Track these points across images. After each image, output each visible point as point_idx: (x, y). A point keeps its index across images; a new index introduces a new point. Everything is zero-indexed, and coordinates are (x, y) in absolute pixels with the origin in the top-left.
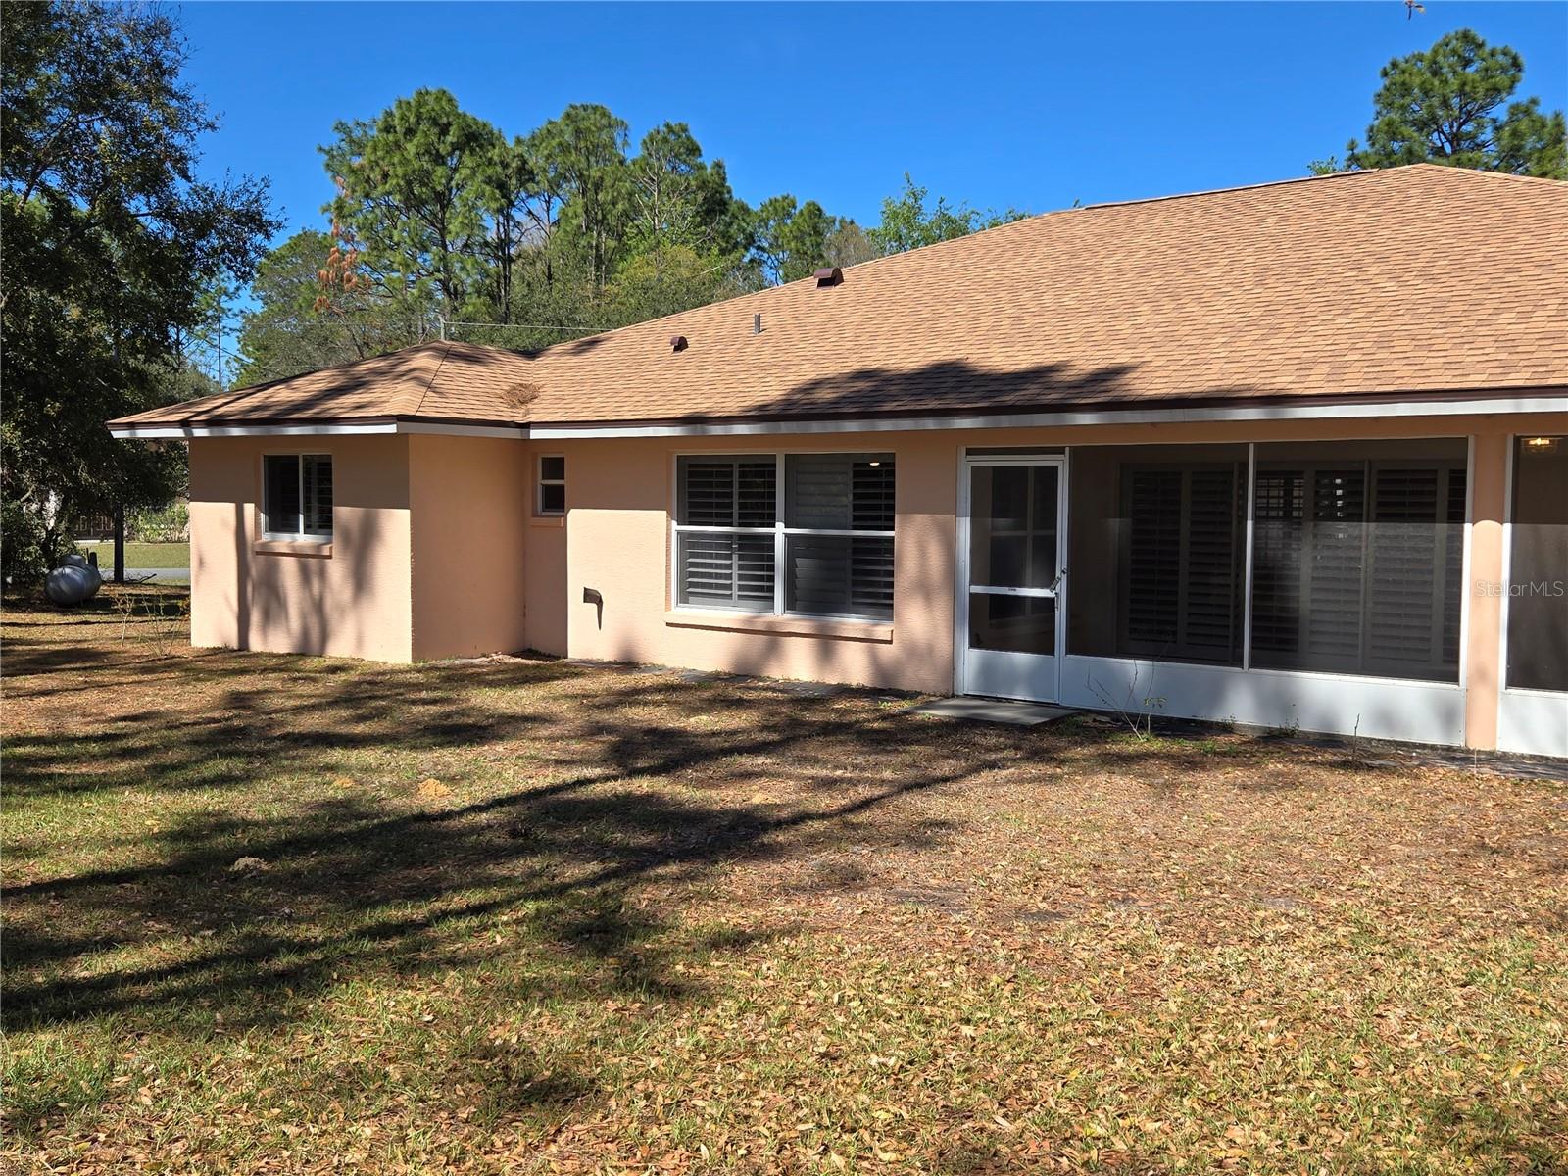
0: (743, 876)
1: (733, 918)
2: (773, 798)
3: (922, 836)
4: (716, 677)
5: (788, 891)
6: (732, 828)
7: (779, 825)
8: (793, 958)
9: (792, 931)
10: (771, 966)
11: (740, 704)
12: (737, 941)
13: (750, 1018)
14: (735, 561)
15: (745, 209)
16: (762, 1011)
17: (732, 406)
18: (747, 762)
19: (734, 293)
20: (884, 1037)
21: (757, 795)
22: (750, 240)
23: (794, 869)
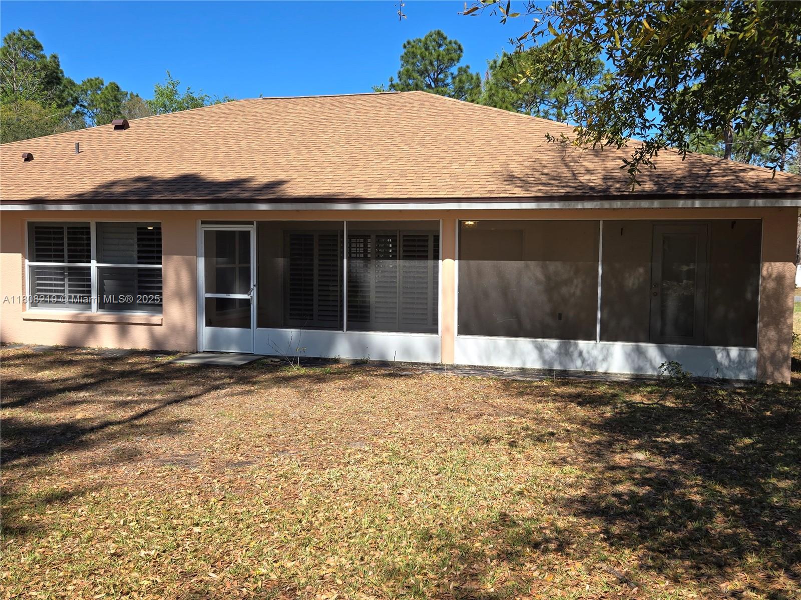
0: (66, 460)
1: (61, 484)
2: (89, 414)
3: (172, 429)
4: (56, 348)
5: (94, 465)
6: (63, 434)
7: (92, 430)
8: (98, 503)
9: (97, 488)
10: (83, 510)
11: (70, 363)
12: (64, 497)
13: (69, 540)
14: (66, 282)
15: (72, 83)
16: (77, 535)
17: (61, 194)
18: (74, 396)
19: (67, 129)
20: (149, 540)
21: (79, 414)
22: (76, 101)
23: (99, 453)
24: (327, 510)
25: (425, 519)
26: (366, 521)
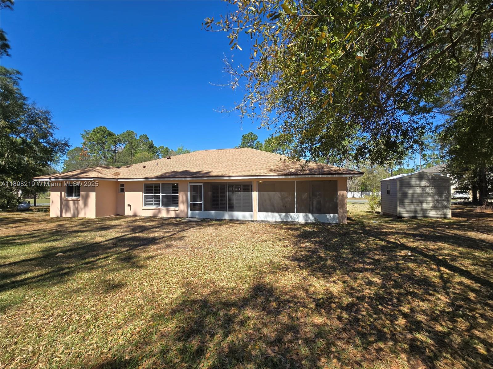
0: (153, 247)
1: (151, 254)
2: (159, 235)
3: (181, 239)
4: (150, 217)
5: (160, 249)
6: (152, 240)
7: (160, 239)
8: (161, 259)
9: (161, 255)
10: (157, 261)
11: (154, 221)
12: (152, 257)
13: (153, 269)
14: (154, 199)
15: (156, 147)
16: (156, 268)
17: (153, 176)
18: (155, 230)
19: (154, 159)
20: (175, 269)
21: (157, 235)
22: (157, 152)
23: (162, 245)
24: (223, 260)
25: (249, 262)
26: (233, 263)
